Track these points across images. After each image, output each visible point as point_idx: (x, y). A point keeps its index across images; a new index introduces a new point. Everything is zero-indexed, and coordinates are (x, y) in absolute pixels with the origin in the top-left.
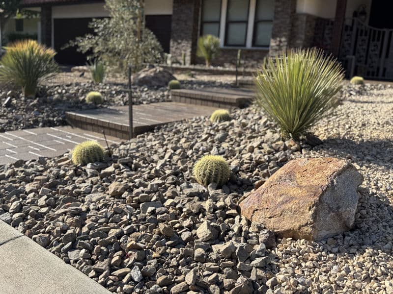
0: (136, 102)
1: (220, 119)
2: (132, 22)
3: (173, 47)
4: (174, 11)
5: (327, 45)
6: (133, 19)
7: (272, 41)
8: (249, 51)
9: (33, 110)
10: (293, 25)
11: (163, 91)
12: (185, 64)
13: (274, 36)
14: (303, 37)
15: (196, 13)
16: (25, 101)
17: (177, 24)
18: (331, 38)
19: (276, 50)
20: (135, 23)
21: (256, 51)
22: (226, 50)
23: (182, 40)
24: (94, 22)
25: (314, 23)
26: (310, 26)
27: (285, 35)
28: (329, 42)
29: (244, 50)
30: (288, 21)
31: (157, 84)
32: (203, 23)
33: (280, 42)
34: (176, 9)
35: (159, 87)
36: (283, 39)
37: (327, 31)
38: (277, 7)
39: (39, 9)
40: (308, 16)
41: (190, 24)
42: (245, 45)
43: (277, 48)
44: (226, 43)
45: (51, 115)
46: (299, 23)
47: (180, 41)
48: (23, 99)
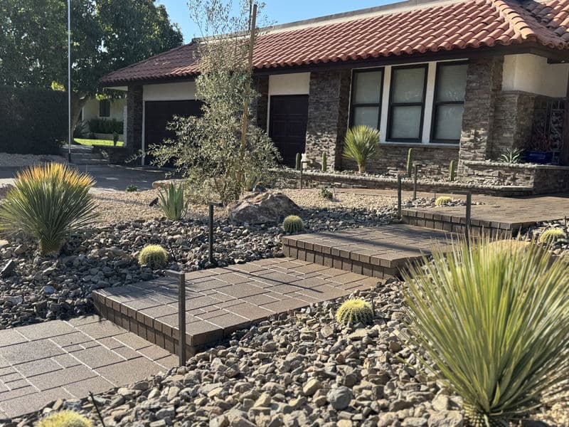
0: (222, 261)
1: (354, 318)
2: (233, 119)
3: (309, 142)
4: (311, 90)
5: (555, 140)
6: (235, 114)
7: (463, 133)
8: (426, 149)
9: (45, 283)
10: (496, 108)
11: (273, 234)
12: (325, 170)
13: (466, 127)
14: (514, 128)
15: (344, 92)
16: (39, 264)
17: (316, 109)
18: (561, 129)
19: (470, 148)
20: (238, 120)
21: (437, 148)
22: (390, 146)
23: (323, 132)
24: (175, 121)
25: (532, 104)
26: (526, 110)
27: (483, 126)
28: (558, 135)
29: (418, 147)
30: (488, 103)
31: (266, 219)
32: (355, 106)
33: (476, 135)
34: (314, 87)
35: (269, 224)
36: (481, 132)
37: (554, 118)
38: (469, 82)
39: (125, 88)
40: (522, 95)
41: (336, 108)
42: (419, 139)
43: (472, 145)
44: (389, 137)
45: (72, 293)
46: (506, 105)
47: (319, 134)
48: (36, 259)
